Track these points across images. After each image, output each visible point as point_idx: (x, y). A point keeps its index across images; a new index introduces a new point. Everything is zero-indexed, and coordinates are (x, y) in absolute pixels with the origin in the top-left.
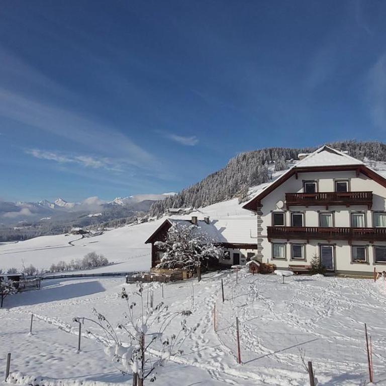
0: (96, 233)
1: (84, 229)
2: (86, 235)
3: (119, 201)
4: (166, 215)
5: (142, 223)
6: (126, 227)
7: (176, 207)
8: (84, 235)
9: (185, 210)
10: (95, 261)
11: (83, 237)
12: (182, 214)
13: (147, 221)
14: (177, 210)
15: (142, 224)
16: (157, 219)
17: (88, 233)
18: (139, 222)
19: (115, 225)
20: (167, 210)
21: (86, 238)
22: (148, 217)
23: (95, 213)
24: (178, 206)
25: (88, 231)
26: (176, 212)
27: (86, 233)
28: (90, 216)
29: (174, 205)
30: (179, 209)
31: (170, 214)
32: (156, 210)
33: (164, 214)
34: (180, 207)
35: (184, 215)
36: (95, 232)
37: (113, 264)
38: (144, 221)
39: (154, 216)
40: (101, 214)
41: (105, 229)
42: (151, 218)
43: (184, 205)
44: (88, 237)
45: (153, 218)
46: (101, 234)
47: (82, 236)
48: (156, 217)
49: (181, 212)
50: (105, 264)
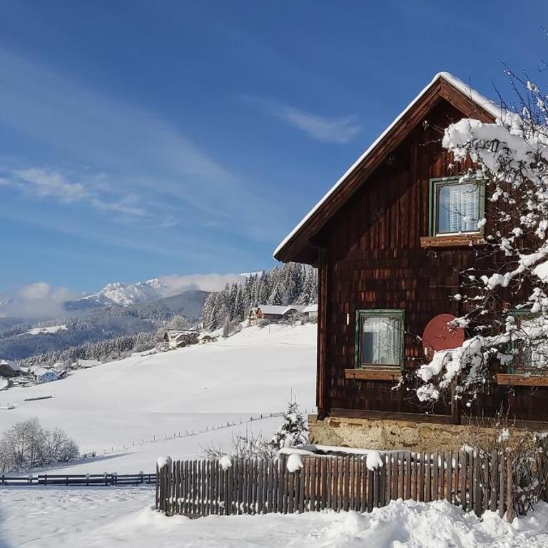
0: (47, 374)
1: (15, 365)
2: (20, 379)
3: (116, 294)
4: (249, 325)
5: (182, 345)
6: (135, 359)
7: (278, 302)
8: (12, 379)
9: (305, 310)
10: (35, 446)
11: (10, 385)
12: (300, 322)
13: (196, 342)
14: (283, 310)
15: (180, 349)
16: (225, 336)
17: (24, 374)
18: (173, 343)
19: (103, 354)
20: (254, 309)
21: (19, 388)
22: (198, 329)
23: (49, 326)
24: (285, 299)
25: (25, 370)
26: (280, 317)
27: (18, 373)
28: (35, 331)
29: (272, 297)
30: (289, 307)
31: (263, 320)
32: (221, 311)
33: (244, 324)
34: (290, 302)
35: (303, 324)
36: (46, 371)
37: (93, 457)
38: (189, 340)
39: (214, 327)
40: (64, 327)
41: (74, 364)
42: (207, 334)
43: (302, 298)
44: (23, 384)
45: (212, 334)
46: (62, 376)
47: (5, 383)
48: (220, 331)
49: (295, 315)
50: (69, 457)
